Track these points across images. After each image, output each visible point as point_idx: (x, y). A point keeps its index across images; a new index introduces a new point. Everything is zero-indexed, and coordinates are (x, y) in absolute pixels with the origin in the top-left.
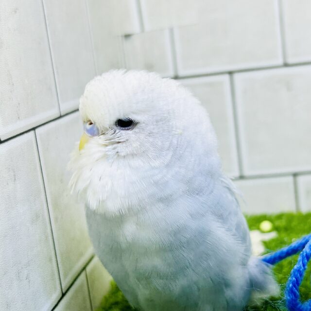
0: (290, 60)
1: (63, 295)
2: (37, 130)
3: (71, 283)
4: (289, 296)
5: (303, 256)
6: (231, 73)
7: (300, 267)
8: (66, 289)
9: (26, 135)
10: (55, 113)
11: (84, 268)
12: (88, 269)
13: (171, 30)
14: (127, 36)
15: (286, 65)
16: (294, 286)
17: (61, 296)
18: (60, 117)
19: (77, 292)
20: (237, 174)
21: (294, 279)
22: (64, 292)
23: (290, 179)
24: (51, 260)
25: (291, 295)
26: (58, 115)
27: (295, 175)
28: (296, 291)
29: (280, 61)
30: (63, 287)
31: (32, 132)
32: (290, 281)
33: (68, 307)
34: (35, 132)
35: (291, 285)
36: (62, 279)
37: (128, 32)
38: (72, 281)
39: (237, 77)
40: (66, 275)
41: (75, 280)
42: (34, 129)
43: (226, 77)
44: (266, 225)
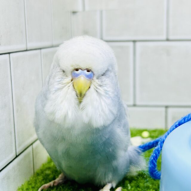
0: (171, 37)
1: (17, 156)
2: (11, 54)
3: (22, 151)
4: (151, 165)
5: (161, 141)
6: (134, 41)
7: (159, 148)
8: (19, 153)
9: (3, 55)
10: (23, 47)
11: (32, 144)
12: (34, 145)
13: (101, 12)
14: (74, 13)
15: (168, 40)
16: (154, 159)
17: (15, 156)
18: (27, 50)
19: (25, 157)
20: (131, 103)
21: (154, 155)
22: (17, 154)
23: (163, 109)
24: (11, 133)
25: (152, 164)
26: (25, 49)
27: (167, 107)
28: (155, 162)
29: (164, 37)
30: (17, 152)
31: (8, 55)
32: (152, 156)
33: (19, 164)
34: (10, 55)
35: (152, 158)
36: (17, 147)
37: (75, 10)
38: (23, 149)
39: (138, 44)
40: (20, 145)
41: (25, 149)
42: (9, 53)
43: (131, 44)
44: (145, 134)
